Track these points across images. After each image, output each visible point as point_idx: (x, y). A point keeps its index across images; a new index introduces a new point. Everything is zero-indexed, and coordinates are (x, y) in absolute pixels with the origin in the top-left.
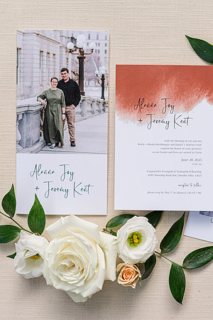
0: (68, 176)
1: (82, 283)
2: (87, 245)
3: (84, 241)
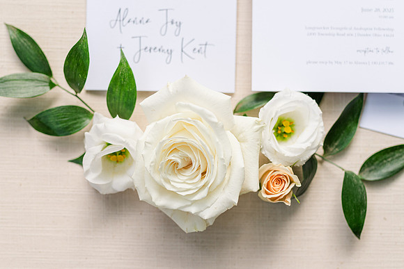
0: (172, 28)
1: (204, 193)
2: (216, 123)
3: (210, 116)
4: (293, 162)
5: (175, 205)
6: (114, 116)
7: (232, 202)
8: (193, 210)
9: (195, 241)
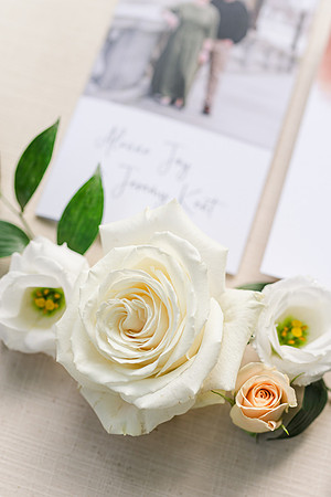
2: (198, 262)
3: (192, 252)
4: (294, 373)
5: (105, 377)
6: (60, 243)
7: (187, 392)
8: (128, 391)
9: (119, 465)
